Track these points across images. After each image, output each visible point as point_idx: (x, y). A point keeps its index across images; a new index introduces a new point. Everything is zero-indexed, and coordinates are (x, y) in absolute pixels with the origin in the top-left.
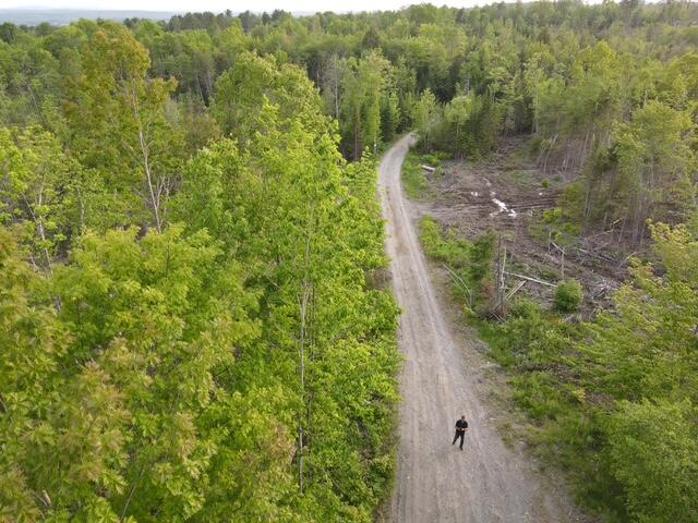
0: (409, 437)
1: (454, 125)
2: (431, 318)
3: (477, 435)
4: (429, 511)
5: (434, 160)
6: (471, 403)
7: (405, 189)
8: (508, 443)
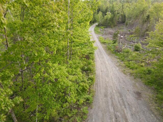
0: (98, 73)
1: (107, 19)
2: (103, 53)
3: (116, 72)
4: (104, 86)
5: (102, 28)
6: (114, 67)
7: (95, 32)
8: (125, 73)
